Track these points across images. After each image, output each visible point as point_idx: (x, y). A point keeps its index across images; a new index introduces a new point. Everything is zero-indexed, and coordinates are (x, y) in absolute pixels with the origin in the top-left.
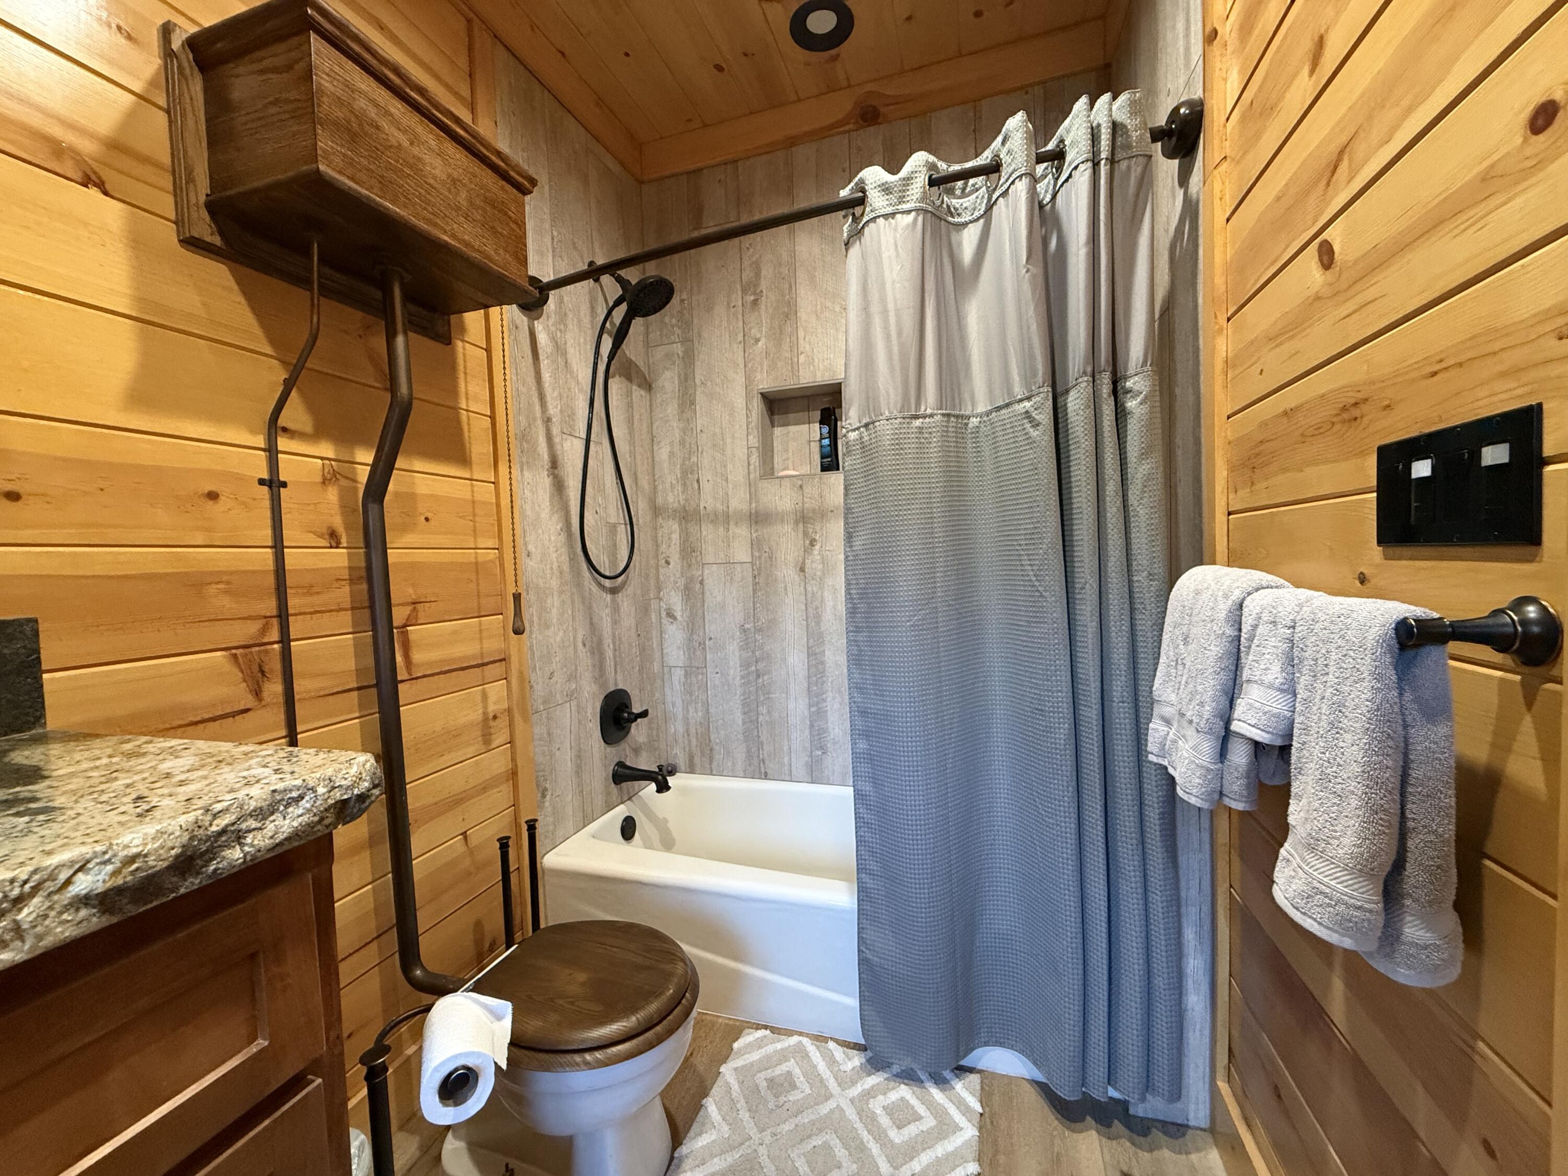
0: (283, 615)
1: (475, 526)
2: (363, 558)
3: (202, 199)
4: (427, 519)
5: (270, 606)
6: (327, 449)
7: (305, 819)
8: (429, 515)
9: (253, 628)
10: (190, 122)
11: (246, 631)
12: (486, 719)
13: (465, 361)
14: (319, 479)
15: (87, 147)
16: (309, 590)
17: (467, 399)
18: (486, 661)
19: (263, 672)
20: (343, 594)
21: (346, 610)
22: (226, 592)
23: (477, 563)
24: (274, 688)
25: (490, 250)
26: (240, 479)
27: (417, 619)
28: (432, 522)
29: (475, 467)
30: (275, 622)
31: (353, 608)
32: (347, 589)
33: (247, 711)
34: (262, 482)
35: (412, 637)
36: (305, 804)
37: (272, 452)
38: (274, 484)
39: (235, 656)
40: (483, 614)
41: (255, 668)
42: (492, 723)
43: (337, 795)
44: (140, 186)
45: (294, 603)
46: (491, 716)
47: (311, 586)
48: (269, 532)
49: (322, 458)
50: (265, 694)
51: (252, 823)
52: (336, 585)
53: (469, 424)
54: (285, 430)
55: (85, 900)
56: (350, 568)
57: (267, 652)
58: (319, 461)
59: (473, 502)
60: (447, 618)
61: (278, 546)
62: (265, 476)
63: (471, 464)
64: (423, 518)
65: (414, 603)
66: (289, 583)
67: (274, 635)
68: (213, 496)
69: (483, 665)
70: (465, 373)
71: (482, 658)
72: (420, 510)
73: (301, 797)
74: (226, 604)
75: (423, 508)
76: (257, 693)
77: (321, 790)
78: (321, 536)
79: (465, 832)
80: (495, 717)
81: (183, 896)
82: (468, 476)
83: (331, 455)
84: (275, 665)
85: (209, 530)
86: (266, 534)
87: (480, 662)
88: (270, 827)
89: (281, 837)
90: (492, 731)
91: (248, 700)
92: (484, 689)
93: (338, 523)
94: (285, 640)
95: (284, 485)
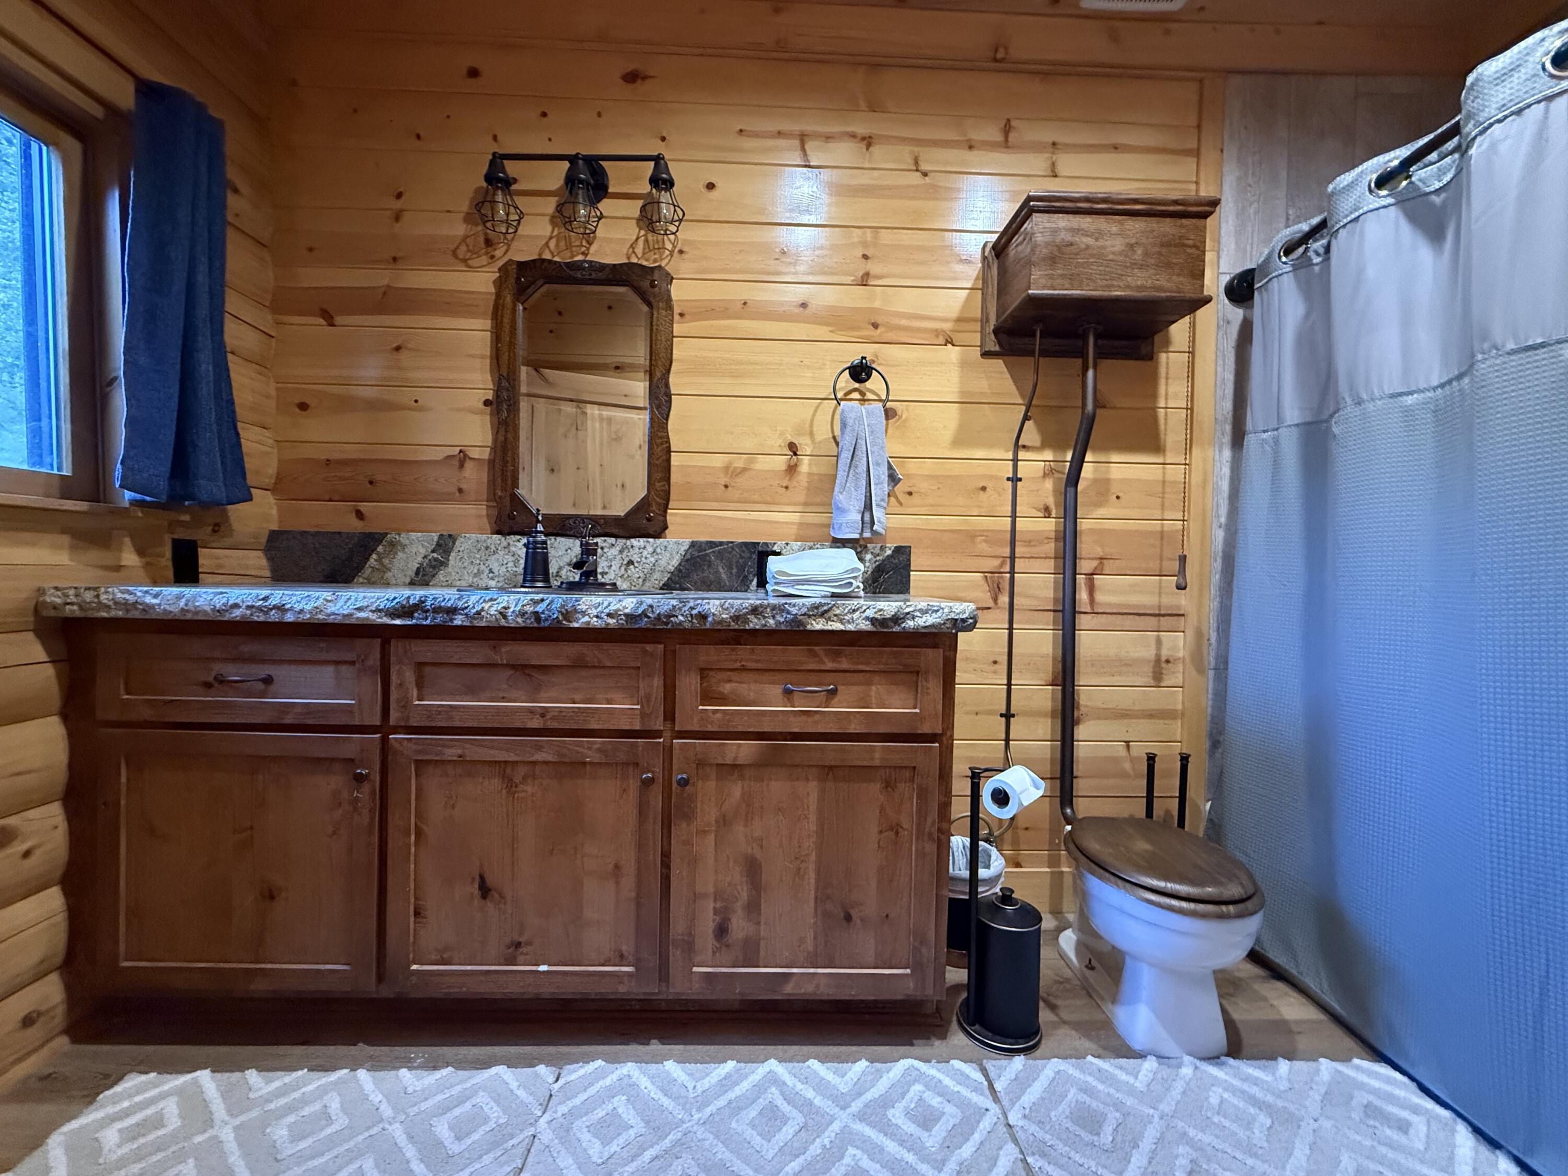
0: (1013, 557)
1: (1163, 502)
2: (1062, 525)
3: (992, 327)
4: (1118, 497)
5: (1007, 551)
6: (1048, 455)
7: (938, 620)
8: (1120, 494)
9: (997, 562)
10: (990, 289)
11: (993, 564)
12: (1158, 660)
13: (1167, 368)
14: (1041, 474)
15: (947, 326)
16: (1029, 543)
17: (1166, 399)
18: (1163, 612)
19: (999, 588)
20: (1050, 548)
21: (1050, 558)
22: (985, 541)
23: (1162, 532)
24: (1004, 599)
25: (1163, 282)
26: (997, 478)
27: (1102, 569)
28: (1122, 500)
29: (1168, 454)
30: (1008, 560)
31: (1055, 558)
32: (1053, 545)
33: (989, 608)
34: (1008, 479)
35: (1096, 583)
36: (939, 614)
37: (1015, 460)
38: (1015, 480)
39: (986, 577)
40: (1164, 573)
41: (995, 586)
42: (1164, 665)
43: (952, 616)
44: (964, 334)
45: (1019, 550)
46: (1164, 659)
47: (1030, 541)
48: (1010, 508)
49: (1045, 461)
50: (999, 601)
51: (918, 614)
52: (1046, 541)
53: (1166, 419)
54: (1024, 447)
55: (867, 618)
56: (1056, 531)
57: (1002, 577)
58: (1043, 463)
59: (1164, 482)
60: (1128, 573)
61: (1014, 516)
62: (1011, 475)
63: (1164, 451)
64: (1115, 496)
65: (1101, 559)
66: (1017, 538)
67: (1007, 568)
68: (984, 489)
69: (1159, 615)
70: (1167, 378)
71: (1160, 610)
72: (1113, 491)
73: (937, 611)
74: (983, 547)
75: (1115, 489)
76: (995, 600)
77: (946, 610)
78: (1039, 510)
79: (1129, 742)
80: (1168, 661)
81: (893, 632)
82: (1161, 461)
83: (1051, 459)
84: (1006, 586)
85: (980, 507)
86: (1008, 509)
87: (1157, 612)
88: (924, 619)
89: (927, 624)
90: (1164, 672)
91: (990, 603)
92: (1158, 636)
93: (1051, 502)
94: (1012, 572)
95: (1020, 480)
